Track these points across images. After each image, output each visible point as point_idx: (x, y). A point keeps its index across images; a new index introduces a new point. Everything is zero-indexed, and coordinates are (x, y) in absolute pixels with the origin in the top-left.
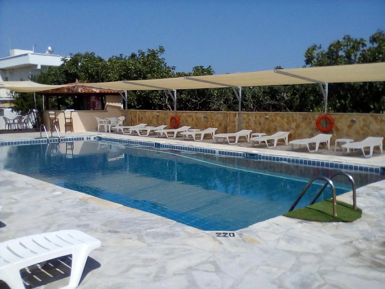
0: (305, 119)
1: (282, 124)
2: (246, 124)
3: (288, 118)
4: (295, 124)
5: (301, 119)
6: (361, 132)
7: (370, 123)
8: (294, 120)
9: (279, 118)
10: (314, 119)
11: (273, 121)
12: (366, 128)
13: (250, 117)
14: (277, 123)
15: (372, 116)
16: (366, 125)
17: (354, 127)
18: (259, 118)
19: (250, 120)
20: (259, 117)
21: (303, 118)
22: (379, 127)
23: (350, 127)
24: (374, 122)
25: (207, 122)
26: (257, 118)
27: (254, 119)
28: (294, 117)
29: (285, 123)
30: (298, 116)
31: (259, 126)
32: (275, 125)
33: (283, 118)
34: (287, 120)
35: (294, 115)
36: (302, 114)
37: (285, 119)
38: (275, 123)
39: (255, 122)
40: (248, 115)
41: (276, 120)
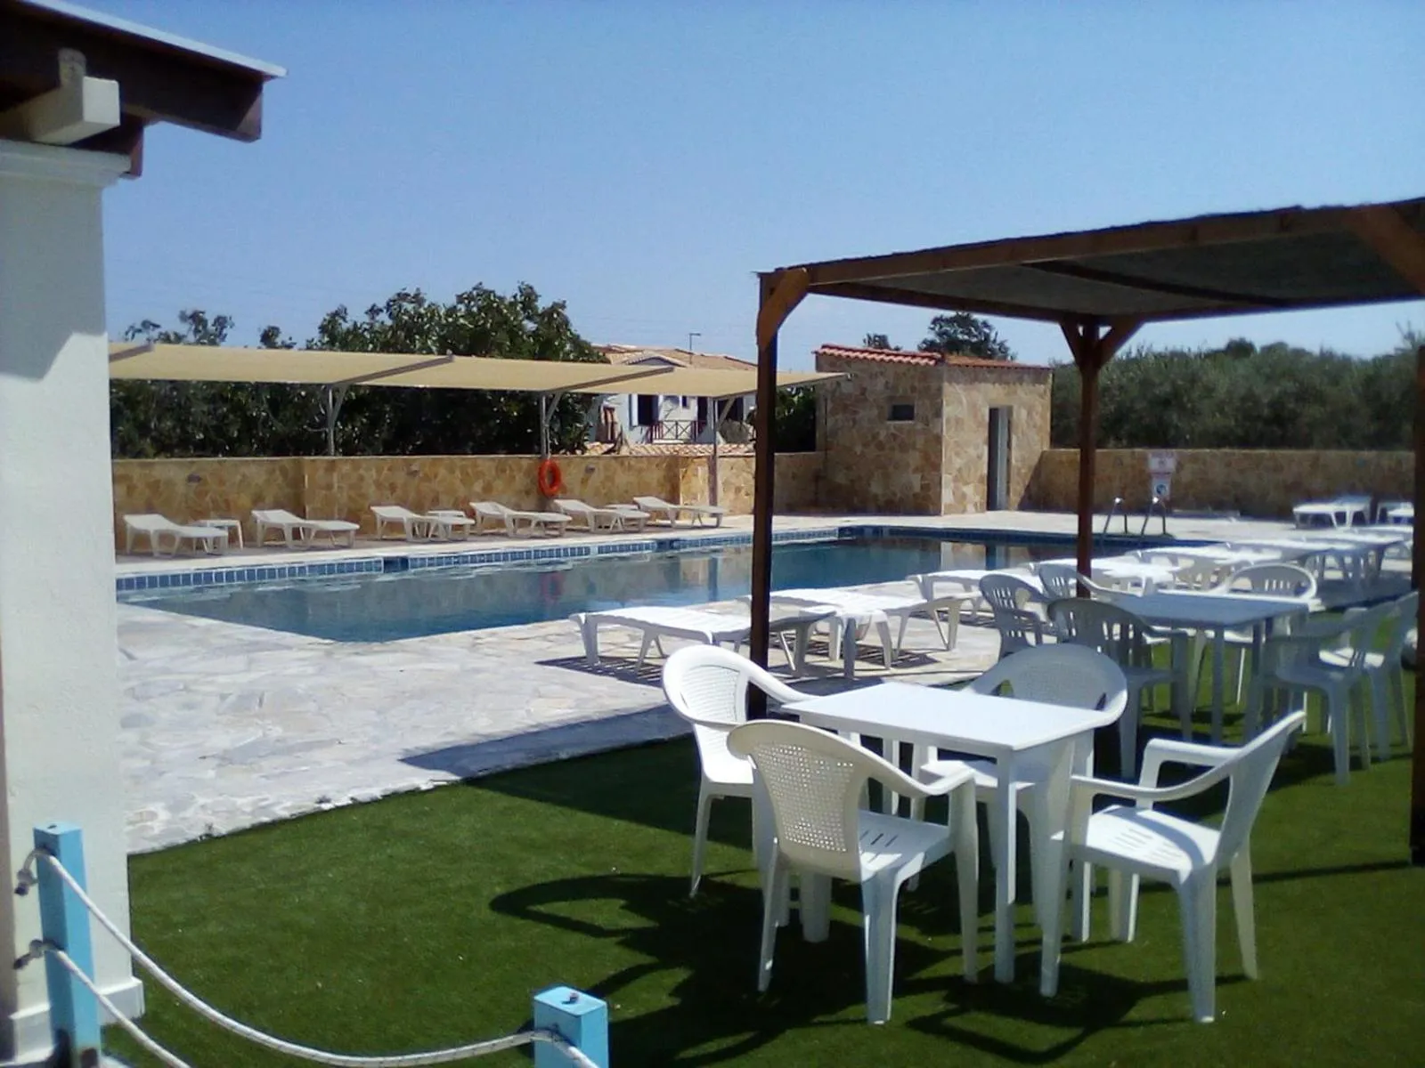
0: (501, 470)
3: (464, 470)
4: (482, 485)
5: (494, 472)
6: (603, 491)
7: (614, 473)
8: (479, 475)
9: (442, 472)
10: (520, 469)
11: (427, 478)
12: (609, 484)
13: (362, 472)
14: (439, 482)
15: (615, 459)
16: (609, 478)
17: (590, 482)
18: (389, 473)
19: (361, 478)
20: (389, 469)
21: (497, 468)
22: (627, 480)
23: (584, 482)
24: (620, 472)
25: (201, 494)
26: (384, 474)
27: (376, 477)
28: (478, 468)
29: (458, 482)
30: (488, 464)
31: (390, 496)
32: (433, 490)
33: (452, 471)
34: (462, 475)
35: (479, 462)
37: (458, 473)
38: (434, 484)
39: (378, 485)
40: (356, 466)
41: (436, 476)
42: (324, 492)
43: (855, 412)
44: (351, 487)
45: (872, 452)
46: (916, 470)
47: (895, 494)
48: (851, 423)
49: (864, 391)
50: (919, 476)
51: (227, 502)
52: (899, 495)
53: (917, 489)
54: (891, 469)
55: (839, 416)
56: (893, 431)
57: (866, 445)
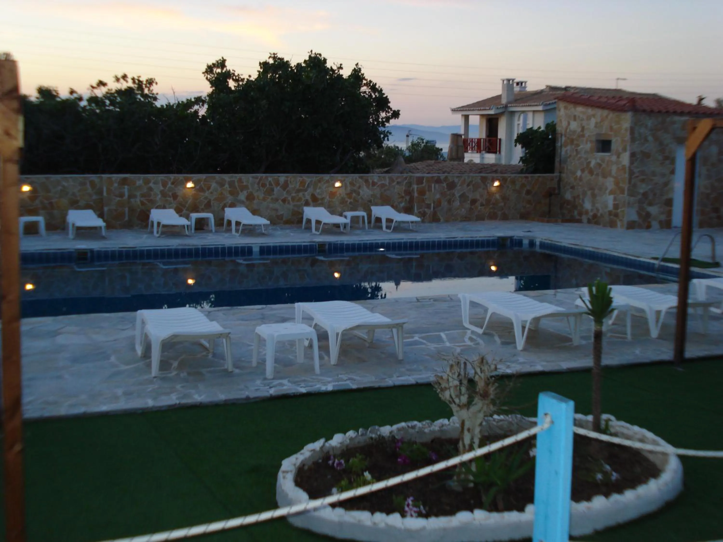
0: (262, 185)
1: (222, 194)
2: (142, 199)
3: (231, 184)
4: (246, 194)
5: (256, 186)
6: (349, 201)
7: (359, 187)
8: (243, 188)
9: (214, 185)
10: (278, 183)
12: (354, 195)
13: (151, 185)
14: (211, 193)
15: (361, 178)
16: (355, 191)
18: (173, 186)
19: (151, 189)
20: (173, 183)
21: (258, 184)
22: (371, 193)
23: (332, 194)
24: (365, 187)
26: (168, 186)
27: (162, 188)
28: (243, 183)
29: (226, 193)
30: (251, 180)
31: (172, 201)
32: (206, 198)
33: (222, 185)
34: (230, 187)
35: (243, 179)
36: (257, 178)
37: (227, 186)
38: (207, 194)
39: (163, 194)
40: (147, 182)
41: (209, 188)
42: (118, 199)
43: (578, 145)
44: (143, 196)
45: (586, 176)
46: (611, 193)
47: (598, 210)
48: (575, 153)
49: (583, 129)
50: (612, 197)
51: (51, 203)
52: (601, 211)
53: (610, 207)
54: (596, 191)
55: (569, 148)
56: (598, 161)
57: (583, 171)
